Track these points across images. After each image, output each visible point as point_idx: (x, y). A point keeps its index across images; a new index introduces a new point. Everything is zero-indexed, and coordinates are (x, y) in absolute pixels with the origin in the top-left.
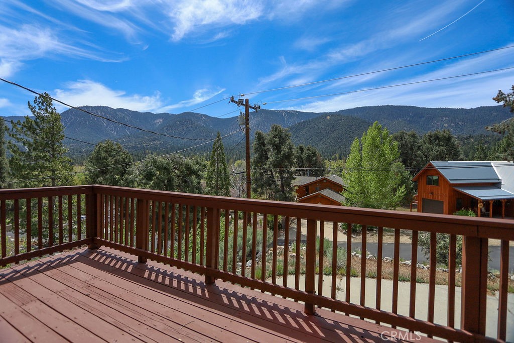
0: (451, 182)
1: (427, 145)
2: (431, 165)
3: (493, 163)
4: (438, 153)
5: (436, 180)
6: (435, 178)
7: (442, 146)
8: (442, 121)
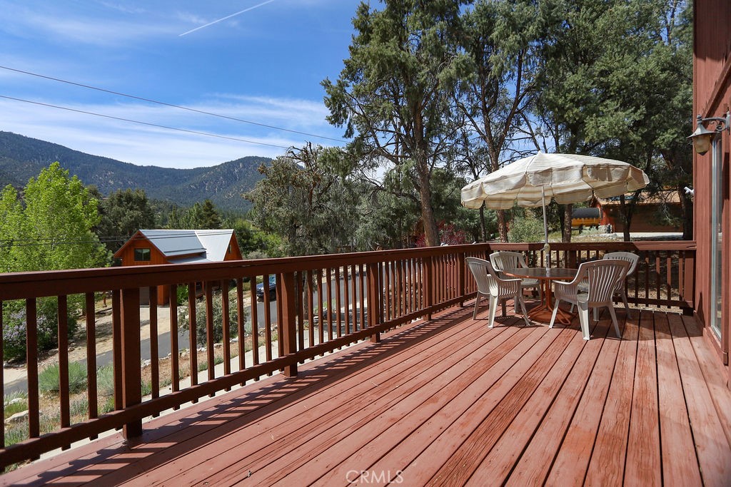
0: (167, 255)
1: (116, 208)
2: (140, 234)
3: (196, 232)
4: (133, 219)
5: (146, 254)
6: (145, 251)
7: (136, 209)
8: (105, 176)
